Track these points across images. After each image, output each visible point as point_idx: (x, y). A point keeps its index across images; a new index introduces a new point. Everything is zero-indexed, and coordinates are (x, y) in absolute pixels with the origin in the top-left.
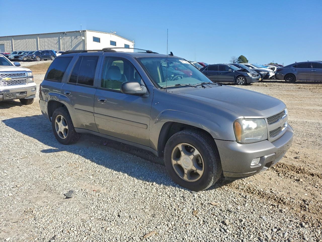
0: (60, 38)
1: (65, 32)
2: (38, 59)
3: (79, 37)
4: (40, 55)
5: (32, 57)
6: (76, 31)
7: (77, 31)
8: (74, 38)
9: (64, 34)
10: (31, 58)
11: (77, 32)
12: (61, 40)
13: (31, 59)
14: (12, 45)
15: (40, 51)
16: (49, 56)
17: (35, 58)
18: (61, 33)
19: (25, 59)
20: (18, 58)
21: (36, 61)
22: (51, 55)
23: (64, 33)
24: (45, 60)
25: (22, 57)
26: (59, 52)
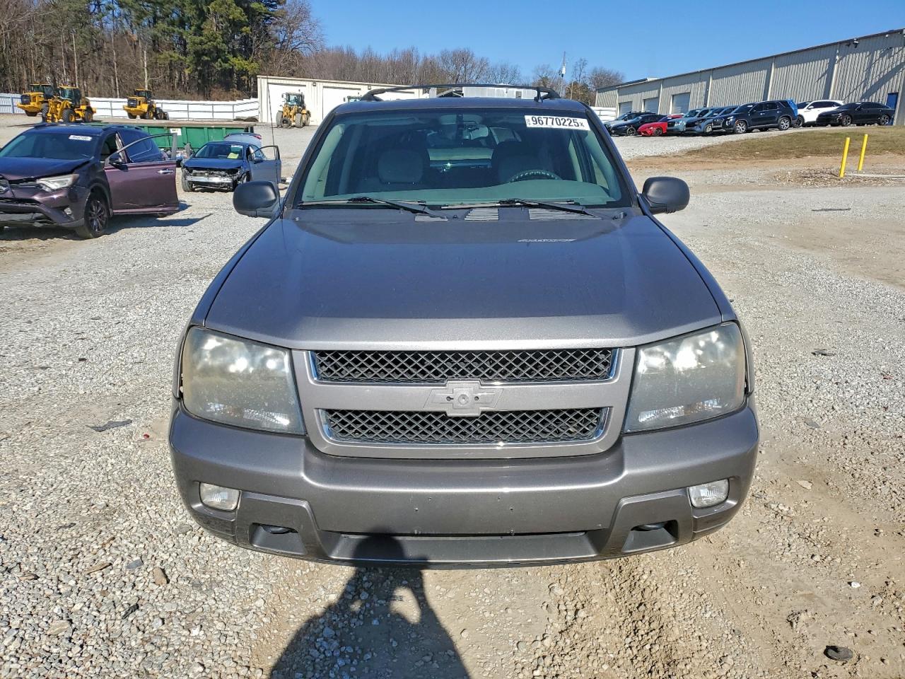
0: (835, 60)
1: (853, 40)
2: (741, 127)
3: (899, 51)
4: (746, 117)
5: (724, 123)
6: (891, 33)
7: (895, 32)
8: (880, 57)
9: (850, 46)
10: (721, 126)
11: (894, 35)
12: (836, 66)
13: (720, 128)
14: (707, 92)
15: (750, 105)
16: (774, 118)
17: (730, 126)
18: (841, 43)
19: (709, 130)
20: (693, 128)
21: (734, 132)
22: (781, 114)
23: (849, 43)
24: (762, 130)
25: (703, 124)
26: (813, 105)
